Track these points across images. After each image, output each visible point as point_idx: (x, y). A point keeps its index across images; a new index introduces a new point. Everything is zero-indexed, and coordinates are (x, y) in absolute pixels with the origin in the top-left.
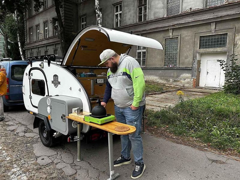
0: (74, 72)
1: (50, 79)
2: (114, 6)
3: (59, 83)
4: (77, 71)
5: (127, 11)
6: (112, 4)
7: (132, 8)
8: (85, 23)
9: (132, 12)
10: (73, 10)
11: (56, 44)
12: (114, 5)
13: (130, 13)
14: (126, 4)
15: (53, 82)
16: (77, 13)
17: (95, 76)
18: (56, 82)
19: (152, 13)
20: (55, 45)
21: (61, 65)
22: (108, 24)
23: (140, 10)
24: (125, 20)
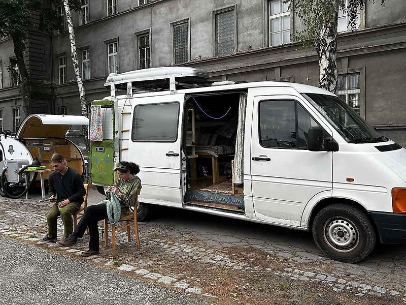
0: (24, 143)
1: (6, 148)
2: (107, 44)
3: (14, 151)
4: (27, 142)
5: (125, 53)
6: (104, 41)
7: (131, 49)
8: (64, 66)
9: (131, 54)
10: (44, 46)
11: (16, 100)
12: (107, 42)
13: (129, 56)
14: (122, 42)
15: (9, 151)
16: (52, 50)
17: (42, 145)
18: (11, 150)
19: (157, 58)
20: (14, 101)
21: (15, 138)
22: (99, 70)
23: (142, 52)
24: (123, 66)
